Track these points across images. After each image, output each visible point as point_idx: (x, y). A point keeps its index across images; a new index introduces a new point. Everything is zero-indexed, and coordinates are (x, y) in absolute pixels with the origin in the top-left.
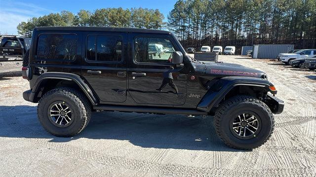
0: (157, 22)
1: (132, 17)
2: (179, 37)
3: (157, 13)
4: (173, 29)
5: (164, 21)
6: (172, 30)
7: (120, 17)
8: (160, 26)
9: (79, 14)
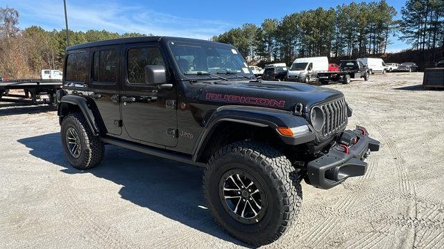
0: (381, 22)
1: (338, 19)
2: (424, 42)
3: (382, 7)
4: (411, 30)
5: (394, 19)
6: (408, 32)
7: (318, 22)
8: (387, 28)
9: (263, 25)
